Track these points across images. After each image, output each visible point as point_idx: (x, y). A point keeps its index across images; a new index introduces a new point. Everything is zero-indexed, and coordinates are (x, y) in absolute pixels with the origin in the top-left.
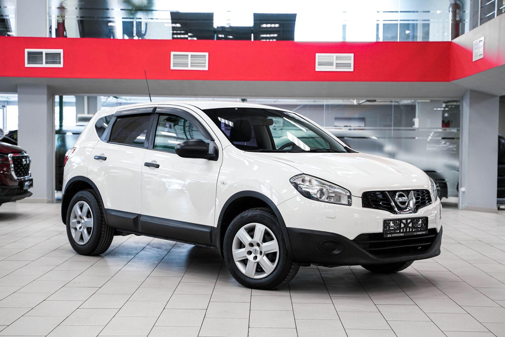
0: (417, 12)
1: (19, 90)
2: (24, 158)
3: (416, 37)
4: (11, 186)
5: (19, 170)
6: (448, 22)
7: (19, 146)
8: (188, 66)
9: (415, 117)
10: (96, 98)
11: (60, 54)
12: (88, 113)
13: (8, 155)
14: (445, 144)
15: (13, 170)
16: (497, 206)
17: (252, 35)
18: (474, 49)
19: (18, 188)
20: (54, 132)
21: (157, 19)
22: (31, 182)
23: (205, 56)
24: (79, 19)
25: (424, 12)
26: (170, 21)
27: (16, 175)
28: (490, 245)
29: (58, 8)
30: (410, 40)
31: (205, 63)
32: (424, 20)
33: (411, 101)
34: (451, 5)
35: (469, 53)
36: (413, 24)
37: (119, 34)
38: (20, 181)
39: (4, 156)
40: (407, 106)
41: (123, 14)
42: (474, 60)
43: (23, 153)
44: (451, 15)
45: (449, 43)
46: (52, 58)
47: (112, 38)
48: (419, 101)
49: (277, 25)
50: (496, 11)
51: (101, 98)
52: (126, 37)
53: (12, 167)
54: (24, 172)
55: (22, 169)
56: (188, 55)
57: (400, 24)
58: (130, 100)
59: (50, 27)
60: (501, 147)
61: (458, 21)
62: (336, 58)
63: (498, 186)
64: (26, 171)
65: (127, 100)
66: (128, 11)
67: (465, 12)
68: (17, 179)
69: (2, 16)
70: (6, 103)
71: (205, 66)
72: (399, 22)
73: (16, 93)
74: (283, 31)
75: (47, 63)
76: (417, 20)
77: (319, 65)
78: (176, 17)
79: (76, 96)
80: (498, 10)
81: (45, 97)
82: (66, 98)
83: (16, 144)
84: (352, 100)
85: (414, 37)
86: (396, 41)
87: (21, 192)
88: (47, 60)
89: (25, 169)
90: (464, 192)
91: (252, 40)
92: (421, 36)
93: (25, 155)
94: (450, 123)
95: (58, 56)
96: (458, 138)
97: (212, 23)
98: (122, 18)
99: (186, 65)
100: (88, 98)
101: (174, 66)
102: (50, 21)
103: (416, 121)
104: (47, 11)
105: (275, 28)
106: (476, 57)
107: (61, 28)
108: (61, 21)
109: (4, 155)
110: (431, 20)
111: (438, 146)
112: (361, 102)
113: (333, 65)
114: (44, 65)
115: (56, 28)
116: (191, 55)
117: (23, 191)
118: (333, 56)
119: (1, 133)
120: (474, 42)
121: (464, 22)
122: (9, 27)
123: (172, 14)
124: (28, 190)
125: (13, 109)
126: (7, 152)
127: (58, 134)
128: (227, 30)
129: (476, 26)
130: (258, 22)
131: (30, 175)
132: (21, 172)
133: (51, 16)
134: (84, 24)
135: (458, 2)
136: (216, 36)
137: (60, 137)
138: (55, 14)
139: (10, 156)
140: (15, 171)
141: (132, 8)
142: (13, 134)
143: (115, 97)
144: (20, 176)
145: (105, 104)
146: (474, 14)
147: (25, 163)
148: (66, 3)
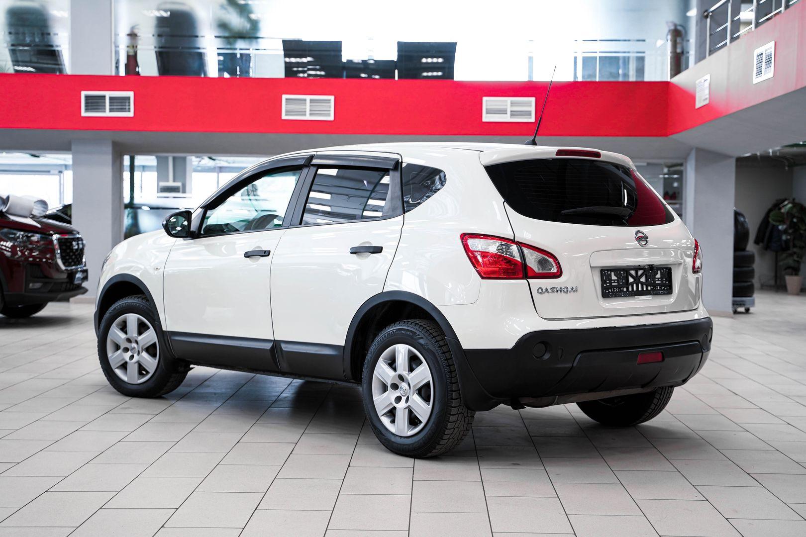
0: (629, 40)
1: (73, 147)
2: (75, 241)
3: (628, 76)
4: (57, 279)
5: (67, 257)
7: (74, 226)
8: (305, 115)
10: (184, 159)
11: (129, 98)
12: (174, 181)
13: (52, 235)
15: (60, 257)
16: (733, 308)
17: (396, 71)
18: (697, 90)
19: (67, 282)
20: (123, 207)
21: (265, 50)
22: (85, 274)
23: (330, 100)
24: (157, 50)
25: (638, 40)
26: (282, 53)
27: (64, 264)
29: (128, 35)
30: (621, 79)
31: (330, 111)
32: (638, 52)
34: (669, 31)
35: (691, 98)
36: (624, 57)
37: (212, 71)
38: (70, 272)
41: (219, 43)
42: (697, 106)
43: (74, 234)
44: (669, 45)
45: (667, 83)
46: (119, 103)
47: (203, 76)
49: (440, 60)
50: (728, 40)
51: (191, 160)
52: (226, 75)
53: (58, 253)
54: (76, 260)
55: (73, 255)
56: (306, 100)
57: (600, 57)
58: (234, 162)
59: (116, 60)
60: (739, 227)
61: (679, 53)
62: (511, 103)
63: (735, 281)
64: (78, 259)
65: (229, 163)
66: (224, 39)
67: (689, 41)
68: (66, 270)
69: (52, 46)
70: (64, 168)
71: (329, 115)
72: (598, 55)
75: (111, 110)
76: (629, 52)
77: (487, 113)
78: (292, 48)
79: (157, 157)
80: (732, 38)
81: (109, 158)
82: (140, 160)
83: (69, 222)
85: (626, 75)
86: (593, 80)
87: (71, 288)
88: (112, 107)
89: (76, 256)
91: (396, 78)
92: (634, 74)
93: (78, 236)
95: (127, 101)
97: (340, 56)
98: (218, 48)
99: (303, 113)
100: (174, 159)
101: (286, 115)
102: (117, 53)
104: (113, 40)
105: (437, 63)
106: (699, 103)
107: (132, 63)
108: (132, 53)
109: (47, 237)
110: (647, 52)
113: (506, 114)
114: (107, 114)
115: (126, 62)
116: (310, 100)
117: (75, 286)
118: (506, 101)
119: (45, 206)
120: (697, 82)
121: (688, 55)
122: (60, 60)
123: (285, 42)
124: (81, 285)
125: (68, 175)
126: (51, 232)
127: (128, 209)
128: (371, 67)
129: (704, 57)
130: (403, 54)
131: (84, 264)
132: (70, 260)
133: (119, 46)
134: (164, 57)
135: (679, 28)
136: (345, 74)
137: (132, 212)
138: (123, 43)
139: (56, 238)
140: (63, 258)
141: (230, 35)
142: (67, 209)
143: (210, 158)
144: (70, 265)
145: (199, 168)
146: (701, 44)
147: (76, 247)
148: (138, 29)
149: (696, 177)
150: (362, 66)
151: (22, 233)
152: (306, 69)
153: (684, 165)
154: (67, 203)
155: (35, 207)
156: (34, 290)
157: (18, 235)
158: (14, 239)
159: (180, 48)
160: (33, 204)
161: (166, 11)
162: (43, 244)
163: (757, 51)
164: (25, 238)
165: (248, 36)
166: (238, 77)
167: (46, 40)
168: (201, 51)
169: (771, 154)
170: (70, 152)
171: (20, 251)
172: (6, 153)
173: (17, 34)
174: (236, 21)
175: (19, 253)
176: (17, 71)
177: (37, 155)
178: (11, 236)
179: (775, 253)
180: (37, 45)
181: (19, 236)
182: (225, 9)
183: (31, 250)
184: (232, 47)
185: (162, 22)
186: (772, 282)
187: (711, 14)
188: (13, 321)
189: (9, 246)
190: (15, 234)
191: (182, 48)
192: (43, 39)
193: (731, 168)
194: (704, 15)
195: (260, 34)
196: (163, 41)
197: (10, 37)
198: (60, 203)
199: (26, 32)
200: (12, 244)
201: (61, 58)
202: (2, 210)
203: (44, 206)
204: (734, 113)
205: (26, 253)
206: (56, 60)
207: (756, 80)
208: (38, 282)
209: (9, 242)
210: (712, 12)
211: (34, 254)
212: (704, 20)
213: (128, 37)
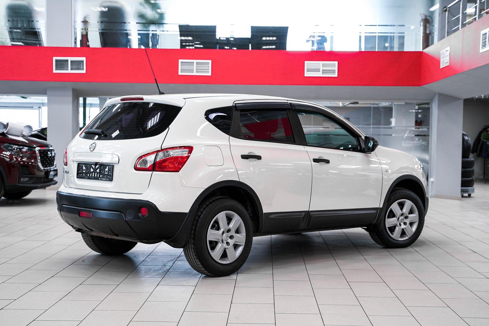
0: (394, 26)
1: (48, 93)
2: (49, 151)
3: (393, 47)
4: (38, 176)
5: (45, 162)
6: (420, 35)
7: (48, 142)
8: (193, 72)
9: (392, 117)
11: (83, 61)
13: (35, 148)
14: (418, 140)
15: (40, 161)
16: (461, 194)
17: (250, 45)
18: (441, 57)
19: (44, 177)
20: (79, 129)
21: (168, 31)
22: (56, 172)
23: (209, 63)
24: (100, 31)
25: (400, 26)
26: (179, 33)
27: (43, 165)
28: (454, 229)
29: (82, 22)
30: (388, 50)
31: (209, 69)
32: (399, 33)
33: (389, 103)
34: (422, 20)
35: (437, 61)
36: (391, 36)
37: (135, 44)
38: (46, 171)
39: (32, 149)
40: (385, 108)
41: (138, 27)
42: (441, 67)
43: (49, 147)
44: (422, 28)
45: (421, 53)
46: (77, 65)
47: (129, 47)
48: (395, 103)
49: (275, 38)
50: (460, 26)
52: (143, 47)
53: (39, 159)
55: (48, 160)
56: (193, 63)
59: (75, 38)
60: (465, 143)
61: (428, 34)
62: (323, 65)
63: (462, 177)
64: (51, 163)
66: (142, 25)
67: (434, 26)
68: (44, 169)
69: (35, 29)
70: (42, 105)
71: (208, 72)
72: (377, 35)
73: (45, 95)
74: (279, 43)
75: (72, 69)
76: (394, 33)
77: (307, 71)
78: (185, 30)
79: (100, 99)
80: (462, 24)
81: (70, 99)
82: (89, 100)
83: (46, 139)
84: (337, 102)
85: (391, 47)
86: (374, 50)
87: (47, 181)
88: (72, 67)
89: (50, 161)
90: (433, 182)
91: (250, 49)
92: (397, 46)
93: (51, 148)
94: (423, 122)
95: (82, 63)
96: (429, 135)
97: (215, 35)
98: (138, 30)
99: (192, 71)
101: (181, 72)
102: (75, 33)
103: (393, 120)
104: (73, 25)
105: (272, 40)
106: (443, 64)
107: (85, 39)
108: (84, 33)
110: (406, 33)
111: (412, 142)
112: (345, 104)
113: (320, 71)
114: (69, 71)
115: (81, 39)
116: (196, 62)
117: (49, 180)
118: (320, 64)
119: (31, 129)
120: (441, 52)
121: (433, 35)
122: (40, 38)
123: (181, 27)
124: (53, 179)
125: (45, 109)
126: (35, 146)
128: (232, 42)
129: (444, 37)
130: (255, 34)
131: (55, 166)
132: (47, 164)
133: (76, 29)
134: (104, 36)
135: (428, 18)
136: (218, 46)
138: (79, 27)
139: (37, 149)
140: (42, 162)
141: (146, 22)
142: (43, 131)
144: (46, 166)
146: (442, 28)
147: (50, 155)
148: (89, 18)
149: (438, 112)
150: (226, 42)
151: (17, 146)
152: (194, 44)
153: (431, 103)
154: (44, 127)
155: (24, 130)
156: (24, 182)
157: (14, 147)
158: (11, 150)
160: (23, 128)
161: (105, 7)
162: (30, 153)
163: (483, 32)
164: (18, 149)
165: (157, 23)
166: (151, 48)
167: (31, 25)
168: (128, 32)
169: (483, 97)
170: (47, 95)
171: (15, 157)
172: (6, 96)
173: (13, 21)
174: (150, 13)
175: (15, 159)
176: (13, 45)
177: (25, 97)
178: (10, 148)
179: (483, 159)
180: (25, 28)
182: (143, 5)
183: (22, 157)
184: (147, 29)
185: (103, 14)
186: (482, 177)
187: (448, 9)
188: (10, 201)
189: (8, 155)
190: (12, 147)
191: (116, 30)
192: (29, 24)
193: (460, 106)
194: (444, 10)
195: (165, 22)
196: (103, 26)
197: (9, 24)
198: (39, 127)
199: (18, 20)
200: (10, 153)
201: (41, 37)
202: (3, 132)
204: (467, 71)
205: (19, 159)
206: (38, 38)
207: (481, 51)
208: (26, 177)
209: (8, 152)
210: (449, 8)
211: (23, 160)
212: (444, 13)
213: (82, 23)
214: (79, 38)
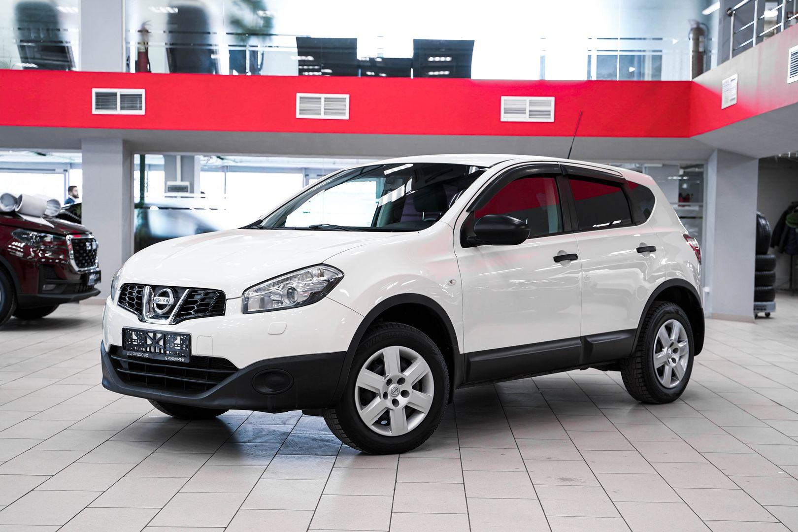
0: (644, 39)
1: (83, 146)
2: (88, 242)
3: (644, 74)
4: (71, 281)
5: (81, 258)
6: (688, 54)
7: (85, 226)
8: (320, 114)
10: (193, 158)
11: (141, 95)
12: (182, 180)
13: (65, 236)
15: (73, 257)
16: (754, 313)
17: (412, 70)
18: (723, 90)
19: (81, 284)
20: (133, 206)
21: (278, 47)
22: (98, 275)
23: (345, 99)
24: (168, 46)
25: (654, 39)
26: (296, 50)
27: (77, 265)
28: (744, 368)
29: (139, 31)
30: (635, 78)
31: (345, 110)
32: (653, 51)
33: (635, 165)
34: (692, 29)
35: (715, 97)
36: (639, 57)
37: (224, 68)
38: (83, 273)
39: (60, 239)
41: (231, 40)
42: (723, 107)
43: (86, 235)
44: (691, 43)
45: (689, 83)
46: (130, 101)
47: (214, 73)
48: (646, 165)
49: (448, 59)
50: (754, 39)
51: (199, 159)
52: (235, 73)
53: (71, 254)
54: (89, 261)
55: (87, 256)
56: (320, 98)
57: (620, 56)
58: (241, 162)
59: (127, 58)
60: (761, 230)
61: (701, 52)
62: (530, 103)
63: (756, 285)
64: (91, 260)
65: (237, 162)
66: (237, 36)
67: (711, 39)
68: (79, 271)
69: (62, 42)
70: (69, 166)
71: (344, 114)
72: (618, 54)
74: (457, 67)
75: (122, 108)
76: (644, 51)
77: (505, 113)
78: (305, 45)
79: (164, 156)
80: (758, 37)
81: (120, 157)
82: (150, 159)
83: (80, 223)
85: (641, 74)
86: (614, 79)
87: (84, 289)
88: (123, 105)
89: (89, 257)
90: (708, 292)
91: (412, 77)
92: (651, 73)
93: (90, 237)
94: (690, 196)
95: (138, 99)
96: (701, 218)
97: (356, 54)
98: (229, 46)
99: (318, 112)
100: (182, 158)
101: (300, 114)
102: (128, 50)
104: (124, 36)
105: (445, 62)
106: (726, 102)
107: (143, 60)
108: (143, 50)
109: (60, 237)
110: (664, 51)
113: (525, 113)
114: (119, 112)
115: (137, 59)
116: (325, 98)
117: (88, 287)
118: (525, 100)
119: (58, 206)
120: (723, 82)
121: (710, 54)
122: (70, 58)
123: (298, 39)
124: (94, 286)
125: (76, 174)
126: (64, 233)
127: (138, 209)
128: (378, 65)
129: (727, 58)
130: (417, 51)
131: (97, 265)
132: (84, 261)
133: (129, 43)
134: (175, 54)
135: (701, 26)
136: (359, 72)
137: (141, 213)
138: (134, 40)
139: (69, 238)
140: (76, 259)
141: (243, 32)
142: (75, 208)
143: (219, 157)
144: (83, 266)
145: (206, 168)
146: (724, 43)
147: (90, 248)
148: (150, 25)
149: (718, 179)
150: (369, 64)
151: (36, 233)
152: (319, 67)
153: (705, 166)
155: (48, 207)
156: (48, 292)
157: (31, 235)
158: (28, 239)
159: (192, 45)
160: (46, 203)
161: (172, 7)
162: (56, 245)
163: (792, 51)
164: (38, 238)
165: (261, 33)
166: (248, 74)
167: (54, 36)
169: (789, 156)
170: (80, 151)
171: (33, 251)
172: (13, 151)
173: (24, 29)
174: (249, 17)
175: (33, 254)
176: (25, 68)
177: (44, 153)
178: (24, 236)
179: (790, 256)
180: (42, 41)
181: (32, 237)
182: (238, 5)
183: (44, 251)
184: (244, 44)
185: (171, 18)
186: (787, 286)
187: (734, 12)
188: (24, 323)
189: (22, 246)
190: (28, 235)
191: (194, 45)
193: (753, 169)
194: (728, 13)
195: (273, 31)
197: (19, 34)
199: (31, 27)
200: (24, 244)
201: (71, 55)
202: (14, 210)
203: (56, 206)
204: (765, 113)
205: (39, 254)
206: (66, 57)
207: (790, 80)
208: (51, 284)
209: (21, 243)
210: (735, 10)
211: (46, 255)
212: (728, 18)
213: (139, 33)
214: (134, 58)
